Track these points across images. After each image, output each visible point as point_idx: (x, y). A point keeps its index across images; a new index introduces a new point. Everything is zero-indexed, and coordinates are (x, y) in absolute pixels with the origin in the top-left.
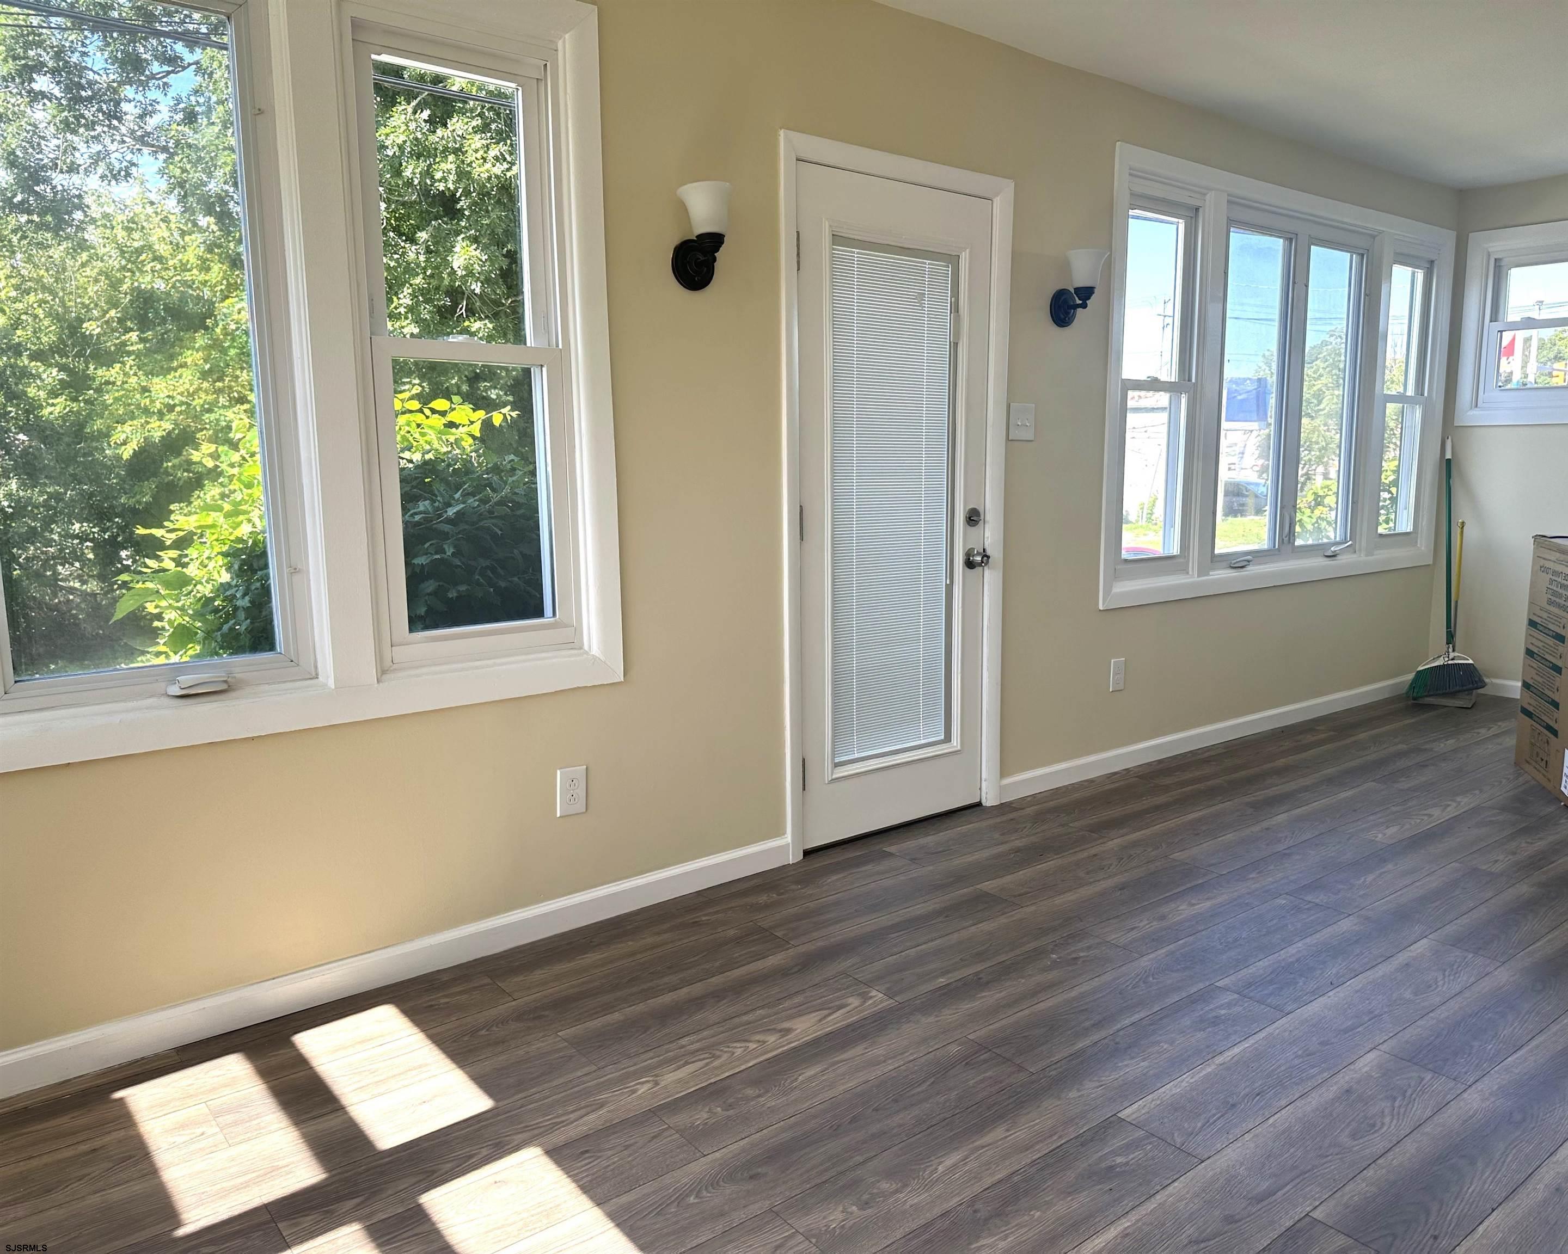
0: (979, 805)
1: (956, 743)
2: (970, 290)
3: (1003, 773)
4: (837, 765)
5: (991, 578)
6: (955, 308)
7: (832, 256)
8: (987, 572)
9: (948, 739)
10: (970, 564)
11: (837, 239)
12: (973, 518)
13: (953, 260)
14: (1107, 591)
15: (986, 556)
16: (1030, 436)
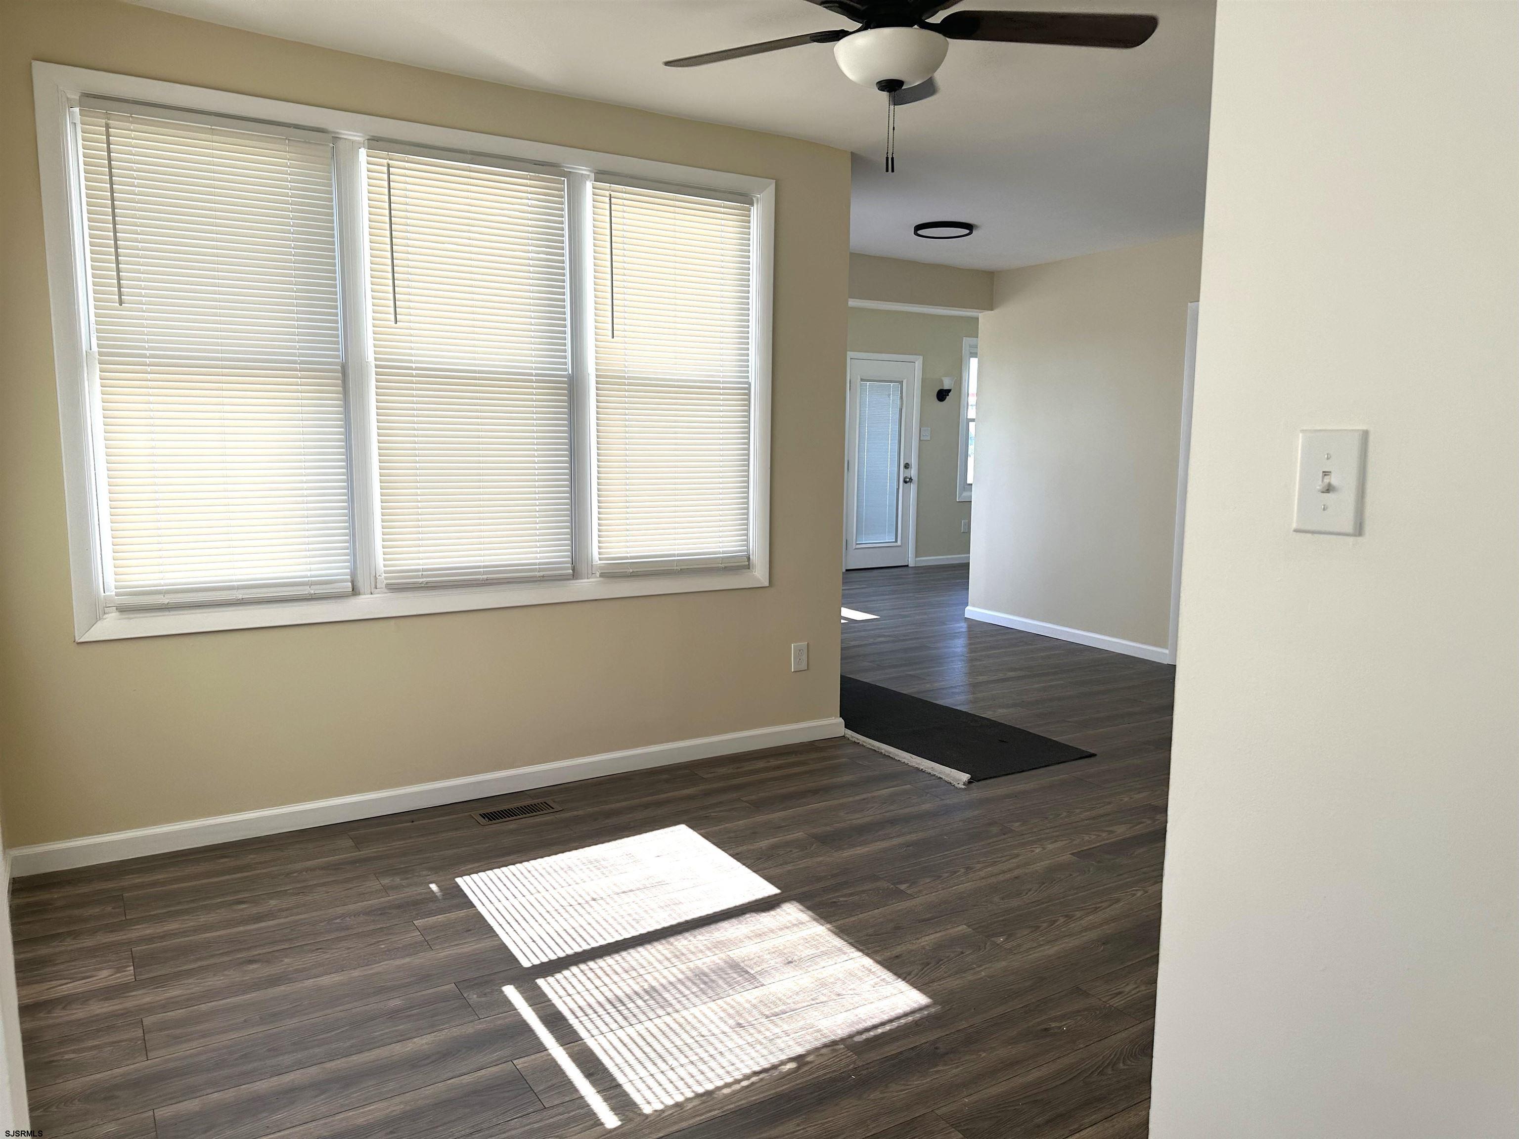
0: (908, 566)
1: (899, 543)
2: (907, 387)
3: (916, 557)
4: (857, 544)
5: (913, 487)
6: (901, 398)
7: (861, 385)
8: (912, 485)
9: (896, 541)
10: (905, 482)
11: (862, 380)
12: (907, 466)
13: (901, 383)
14: (960, 494)
15: (911, 479)
16: (929, 438)
